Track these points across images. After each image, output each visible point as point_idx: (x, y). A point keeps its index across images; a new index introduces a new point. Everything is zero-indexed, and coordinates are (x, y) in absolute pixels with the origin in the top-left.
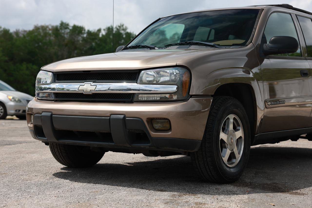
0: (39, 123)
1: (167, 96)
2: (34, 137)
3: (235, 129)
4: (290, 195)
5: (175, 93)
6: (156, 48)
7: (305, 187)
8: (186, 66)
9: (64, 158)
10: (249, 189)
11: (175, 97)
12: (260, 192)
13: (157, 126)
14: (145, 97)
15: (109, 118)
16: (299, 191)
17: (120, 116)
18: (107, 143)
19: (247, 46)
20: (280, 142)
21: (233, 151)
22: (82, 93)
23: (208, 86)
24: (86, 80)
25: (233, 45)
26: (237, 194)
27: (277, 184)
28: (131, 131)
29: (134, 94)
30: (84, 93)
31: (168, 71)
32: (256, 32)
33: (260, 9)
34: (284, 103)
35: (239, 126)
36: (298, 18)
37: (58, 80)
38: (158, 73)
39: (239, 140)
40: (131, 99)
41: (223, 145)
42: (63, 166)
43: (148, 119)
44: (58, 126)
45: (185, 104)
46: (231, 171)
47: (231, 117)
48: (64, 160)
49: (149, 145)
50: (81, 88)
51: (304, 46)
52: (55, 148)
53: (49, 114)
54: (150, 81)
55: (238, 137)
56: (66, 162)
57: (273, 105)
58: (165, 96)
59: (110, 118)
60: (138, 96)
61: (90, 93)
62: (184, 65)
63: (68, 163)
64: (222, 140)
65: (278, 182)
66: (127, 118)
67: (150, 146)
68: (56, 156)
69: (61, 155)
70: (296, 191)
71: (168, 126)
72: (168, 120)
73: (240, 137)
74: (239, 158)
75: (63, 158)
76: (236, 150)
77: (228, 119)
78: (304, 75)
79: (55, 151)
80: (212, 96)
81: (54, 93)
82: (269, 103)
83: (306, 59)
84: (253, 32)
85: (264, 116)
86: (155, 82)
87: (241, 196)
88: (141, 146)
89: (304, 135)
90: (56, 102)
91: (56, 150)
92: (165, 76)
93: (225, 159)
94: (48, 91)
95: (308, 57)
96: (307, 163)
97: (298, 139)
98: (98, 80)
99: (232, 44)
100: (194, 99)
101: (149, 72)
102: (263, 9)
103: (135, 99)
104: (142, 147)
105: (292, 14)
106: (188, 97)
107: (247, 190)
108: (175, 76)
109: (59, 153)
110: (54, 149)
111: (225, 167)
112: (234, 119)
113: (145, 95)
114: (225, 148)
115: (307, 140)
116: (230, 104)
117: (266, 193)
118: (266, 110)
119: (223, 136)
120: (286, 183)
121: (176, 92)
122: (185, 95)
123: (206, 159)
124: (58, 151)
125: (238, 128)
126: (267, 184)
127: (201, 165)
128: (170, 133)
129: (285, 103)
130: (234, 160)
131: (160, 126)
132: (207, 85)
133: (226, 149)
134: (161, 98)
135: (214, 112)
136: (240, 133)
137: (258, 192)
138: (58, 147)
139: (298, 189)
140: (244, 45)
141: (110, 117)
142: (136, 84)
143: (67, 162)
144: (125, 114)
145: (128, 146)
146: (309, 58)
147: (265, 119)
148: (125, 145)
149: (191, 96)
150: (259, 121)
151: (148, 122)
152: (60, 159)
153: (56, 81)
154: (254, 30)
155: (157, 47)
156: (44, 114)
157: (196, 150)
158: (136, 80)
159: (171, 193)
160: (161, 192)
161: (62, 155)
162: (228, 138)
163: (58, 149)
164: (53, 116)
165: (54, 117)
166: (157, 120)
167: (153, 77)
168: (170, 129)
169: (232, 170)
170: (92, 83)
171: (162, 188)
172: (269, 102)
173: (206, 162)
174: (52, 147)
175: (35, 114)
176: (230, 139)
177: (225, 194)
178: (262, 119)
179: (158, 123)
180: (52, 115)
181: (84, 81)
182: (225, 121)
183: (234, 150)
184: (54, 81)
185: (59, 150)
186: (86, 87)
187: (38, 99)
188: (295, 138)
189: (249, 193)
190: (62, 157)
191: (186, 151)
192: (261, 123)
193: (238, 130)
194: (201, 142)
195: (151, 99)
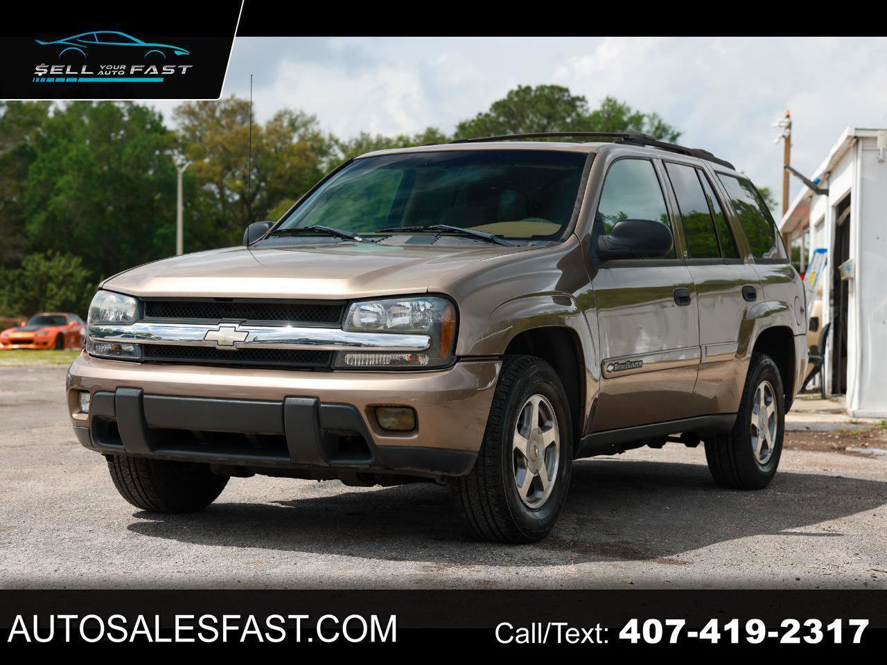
0: (107, 412)
1: (406, 357)
2: (89, 443)
3: (542, 426)
4: (660, 565)
5: (424, 351)
6: (357, 238)
7: (686, 549)
8: (446, 293)
9: (143, 490)
10: (575, 555)
11: (424, 361)
12: (599, 560)
13: (387, 422)
14: (358, 360)
15: (281, 404)
16: (674, 557)
17: (305, 399)
18: (274, 458)
19: (564, 241)
20: (626, 451)
21: (537, 474)
22: (214, 348)
23: (490, 333)
24: (221, 318)
25: (535, 238)
26: (554, 564)
27: (629, 543)
28: (329, 432)
29: (334, 352)
30: (218, 347)
31: (407, 304)
32: (581, 208)
33: (588, 154)
34: (641, 367)
35: (549, 419)
36: (667, 166)
37: (149, 314)
38: (387, 307)
39: (551, 449)
40: (328, 363)
41: (518, 460)
42: (135, 509)
43: (368, 406)
44: (155, 421)
45: (447, 375)
46: (535, 516)
47: (536, 400)
48: (144, 497)
49: (370, 461)
50: (212, 336)
51: (676, 212)
52: (122, 468)
53: (136, 393)
54: (369, 325)
55: (547, 443)
56: (146, 500)
57: (618, 370)
58: (402, 359)
59: (283, 405)
60: (344, 357)
61: (234, 348)
62: (442, 291)
63: (152, 503)
64: (518, 452)
65: (629, 540)
66: (322, 405)
67: (370, 465)
68: (124, 486)
69: (137, 483)
70: (670, 557)
71: (411, 421)
72: (411, 410)
73: (553, 444)
74: (548, 488)
75: (140, 490)
76: (543, 473)
77: (530, 404)
78: (681, 302)
79: (122, 474)
80: (500, 358)
81: (141, 345)
82: (611, 368)
83: (685, 264)
84: (575, 209)
85: (601, 395)
86: (381, 328)
87: (563, 567)
88: (351, 464)
89: (678, 435)
90: (144, 365)
91: (126, 472)
92: (401, 315)
93: (523, 491)
94: (117, 339)
95: (689, 258)
96: (685, 498)
97: (665, 444)
98: (251, 319)
99: (530, 236)
100: (464, 366)
101: (367, 306)
102: (595, 155)
103: (337, 364)
104: (354, 466)
105: (655, 161)
106: (452, 360)
107: (571, 557)
108: (424, 314)
109: (133, 479)
110: (121, 471)
111: (523, 509)
112: (541, 404)
113: (360, 356)
114: (523, 467)
115: (683, 445)
116: (534, 373)
117: (611, 560)
118: (603, 383)
119: (519, 442)
120: (646, 541)
121: (428, 349)
122: (446, 356)
123: (484, 492)
124: (131, 474)
125: (548, 423)
126: (608, 544)
127: (473, 504)
128: (416, 436)
129: (643, 366)
130: (539, 494)
131: (393, 423)
132: (488, 331)
133: (524, 471)
134: (393, 361)
135: (503, 390)
136: (551, 436)
137: (594, 560)
138: (132, 465)
139: (673, 554)
140: (556, 238)
141: (284, 401)
142: (340, 330)
143: (149, 500)
144: (318, 396)
145: (322, 465)
146: (692, 259)
147: (602, 399)
148: (315, 463)
149: (459, 358)
150: (589, 405)
151: (367, 412)
152: (134, 493)
153: (146, 318)
154: (576, 205)
155: (361, 236)
156: (120, 392)
157: (466, 472)
158: (339, 321)
159: (418, 563)
160: (397, 563)
161: (140, 483)
162: (528, 446)
163: (130, 471)
164: (145, 396)
165: (147, 398)
166: (388, 410)
167: (375, 315)
168: (415, 428)
169: (537, 514)
170: (237, 325)
171: (394, 554)
172: (610, 366)
173: (485, 498)
174: (117, 465)
175: (96, 392)
176: (532, 448)
177: (529, 565)
178: (596, 400)
179: (390, 414)
180: (142, 394)
181: (219, 320)
182: (523, 411)
183: (539, 472)
184: (140, 318)
185: (134, 473)
186: (224, 336)
187: (90, 355)
188: (657, 443)
189: (576, 561)
190: (139, 487)
191: (445, 474)
192: (593, 408)
193: (548, 428)
194: (477, 454)
195: (372, 363)
